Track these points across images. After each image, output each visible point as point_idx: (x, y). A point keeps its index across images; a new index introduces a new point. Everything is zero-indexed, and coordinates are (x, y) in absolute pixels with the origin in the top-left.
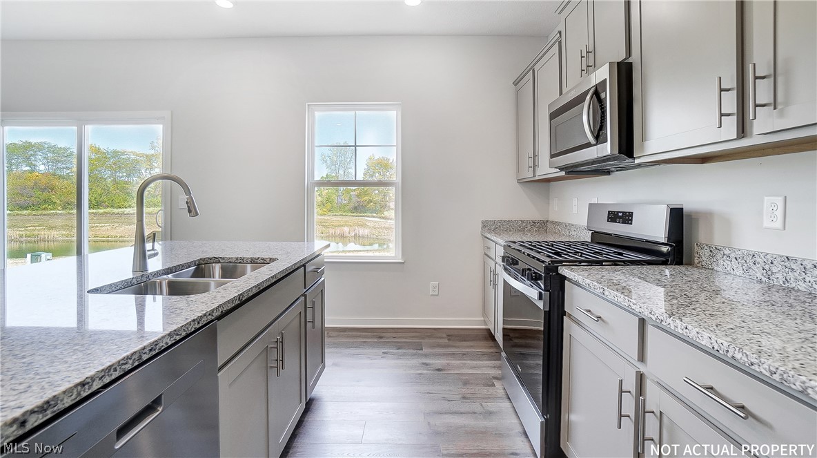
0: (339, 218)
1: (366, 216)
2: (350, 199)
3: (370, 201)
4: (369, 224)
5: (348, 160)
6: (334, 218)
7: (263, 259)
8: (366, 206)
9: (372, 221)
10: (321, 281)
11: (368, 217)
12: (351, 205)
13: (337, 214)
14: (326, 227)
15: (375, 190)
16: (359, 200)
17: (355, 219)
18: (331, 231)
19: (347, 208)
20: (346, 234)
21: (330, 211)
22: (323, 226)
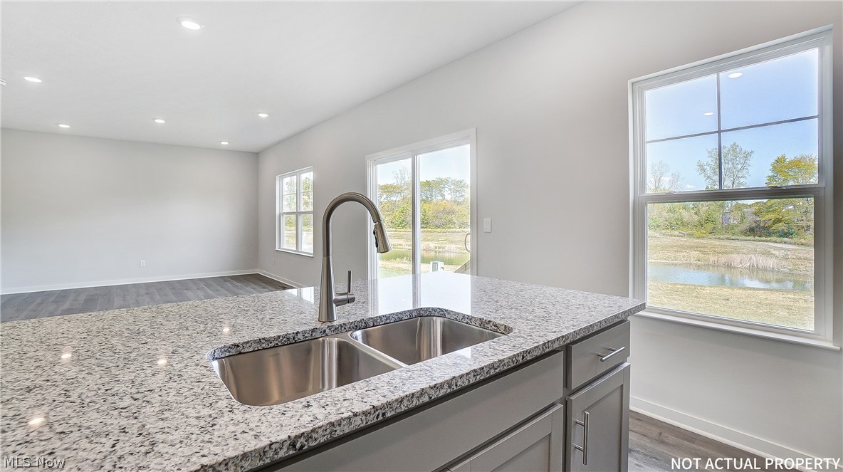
0: (725, 243)
1: (770, 241)
2: (743, 218)
3: (778, 221)
4: (776, 253)
5: (739, 167)
6: (717, 243)
7: (496, 326)
8: (770, 227)
9: (782, 249)
10: (620, 369)
11: (775, 242)
12: (745, 226)
13: (722, 237)
14: (703, 253)
15: (787, 205)
16: (758, 219)
17: (751, 245)
18: (712, 258)
19: (737, 230)
20: (736, 263)
21: (711, 233)
22: (701, 251)
